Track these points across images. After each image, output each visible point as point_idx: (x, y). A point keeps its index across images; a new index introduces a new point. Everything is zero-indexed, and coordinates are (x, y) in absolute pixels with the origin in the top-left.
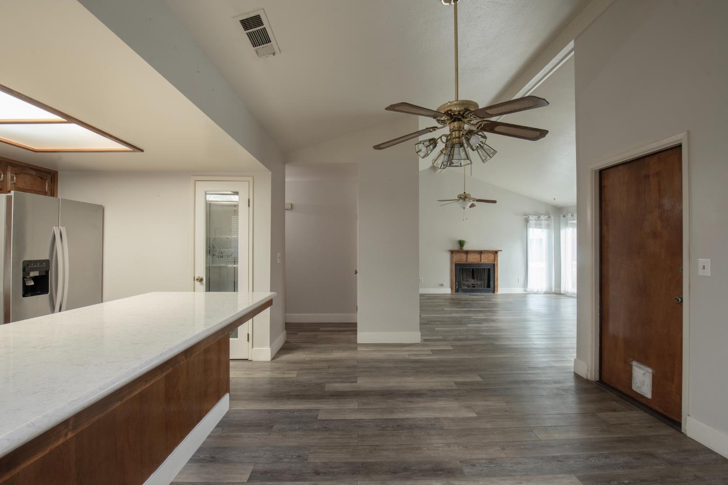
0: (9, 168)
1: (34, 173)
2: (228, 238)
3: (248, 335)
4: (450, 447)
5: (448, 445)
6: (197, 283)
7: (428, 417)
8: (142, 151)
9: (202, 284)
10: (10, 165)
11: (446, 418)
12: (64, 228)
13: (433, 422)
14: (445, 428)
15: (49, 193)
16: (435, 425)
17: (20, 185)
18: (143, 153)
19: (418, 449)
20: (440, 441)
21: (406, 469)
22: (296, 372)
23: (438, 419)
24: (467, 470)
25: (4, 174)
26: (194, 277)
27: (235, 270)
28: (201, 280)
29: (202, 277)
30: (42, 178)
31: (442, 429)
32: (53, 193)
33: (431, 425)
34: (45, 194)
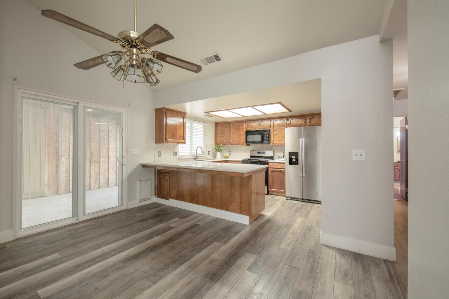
4: (135, 270)
5: (137, 270)
7: (163, 280)
11: (149, 287)
12: (304, 139)
13: (156, 278)
14: (145, 279)
16: (154, 277)
19: (153, 259)
20: (143, 269)
21: (152, 250)
23: (154, 283)
24: (121, 264)
25: (305, 120)
31: (147, 278)
33: (157, 275)
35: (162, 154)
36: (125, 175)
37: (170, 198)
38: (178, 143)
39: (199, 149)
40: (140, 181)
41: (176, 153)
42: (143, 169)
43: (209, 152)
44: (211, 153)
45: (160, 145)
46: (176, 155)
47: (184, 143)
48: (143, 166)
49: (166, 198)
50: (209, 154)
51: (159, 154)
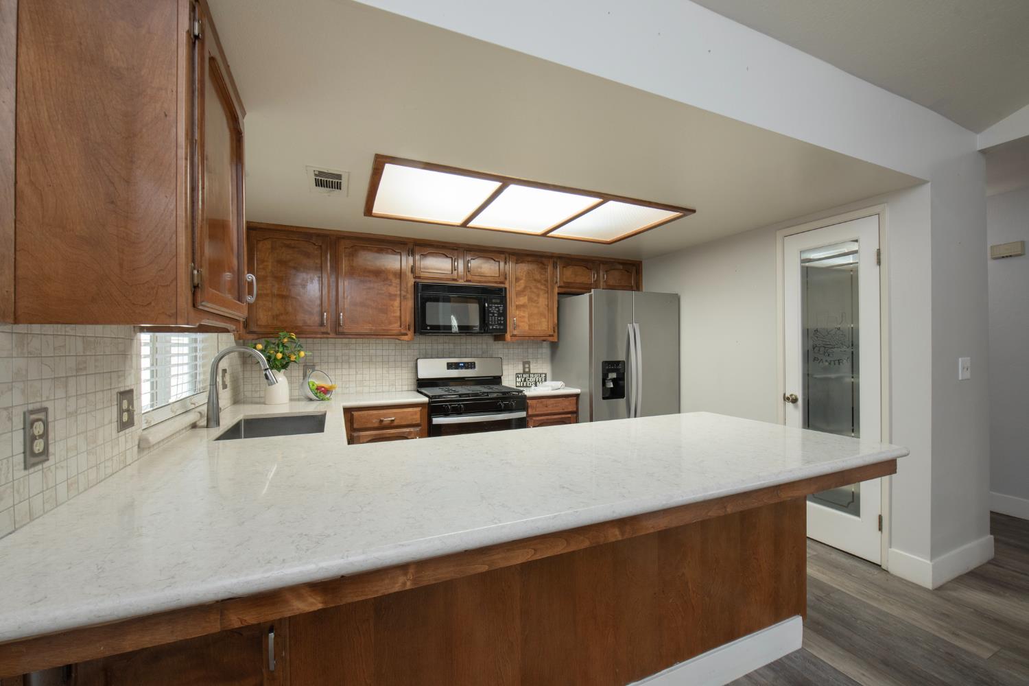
0: (601, 266)
1: (621, 267)
2: (839, 329)
3: (880, 518)
6: (790, 405)
8: (694, 211)
9: (796, 407)
10: (603, 264)
12: (638, 324)
15: (635, 288)
17: (611, 282)
18: (695, 214)
22: (996, 649)
25: (597, 273)
26: (785, 395)
27: (854, 390)
28: (795, 401)
29: (796, 396)
30: (628, 272)
32: (638, 287)
34: (631, 289)
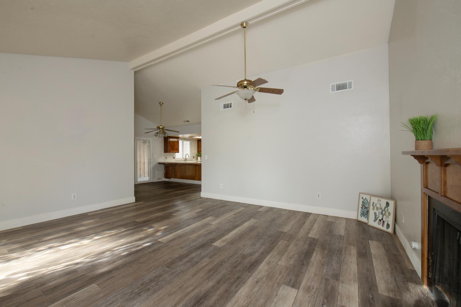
35: (168, 158)
36: (151, 167)
37: (171, 178)
38: (176, 152)
39: (187, 155)
40: (158, 170)
41: (174, 157)
42: (159, 165)
43: (193, 157)
44: (195, 157)
45: (167, 154)
46: (174, 158)
47: (178, 152)
48: (159, 163)
49: (169, 178)
50: (193, 158)
51: (166, 158)
